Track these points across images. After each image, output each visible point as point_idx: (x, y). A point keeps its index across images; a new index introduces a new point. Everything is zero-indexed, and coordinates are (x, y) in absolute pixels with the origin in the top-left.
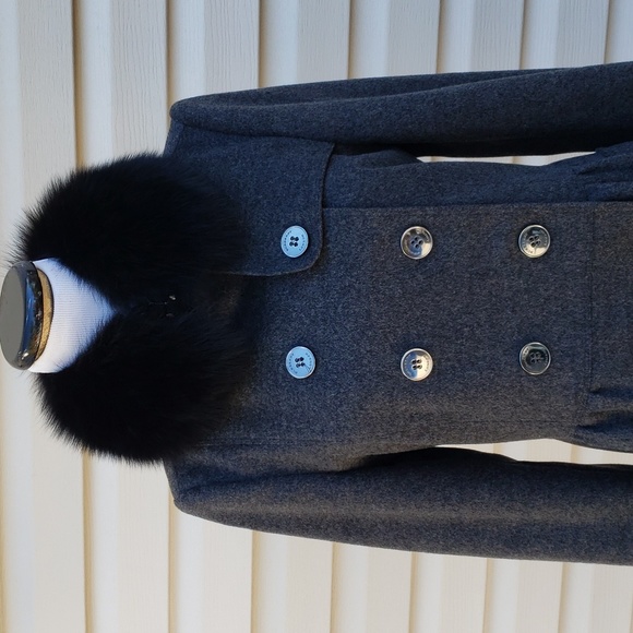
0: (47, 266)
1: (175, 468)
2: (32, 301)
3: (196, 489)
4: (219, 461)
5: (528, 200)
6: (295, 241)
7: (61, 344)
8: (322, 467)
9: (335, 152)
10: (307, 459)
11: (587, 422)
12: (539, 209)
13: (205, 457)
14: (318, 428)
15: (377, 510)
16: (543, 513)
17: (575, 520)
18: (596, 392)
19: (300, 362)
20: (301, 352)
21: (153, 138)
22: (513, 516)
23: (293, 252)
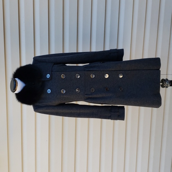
0: (17, 79)
1: (34, 106)
2: (15, 84)
3: (36, 108)
4: (39, 104)
5: (77, 71)
6: (48, 76)
7: (18, 89)
8: (53, 105)
9: (54, 64)
10: (51, 104)
11: (85, 98)
12: (78, 72)
13: (38, 104)
14: (51, 99)
15: (60, 111)
16: (82, 111)
17: (86, 112)
18: (86, 94)
19: (49, 91)
20: (49, 90)
21: (31, 62)
22: (78, 111)
23: (48, 77)
